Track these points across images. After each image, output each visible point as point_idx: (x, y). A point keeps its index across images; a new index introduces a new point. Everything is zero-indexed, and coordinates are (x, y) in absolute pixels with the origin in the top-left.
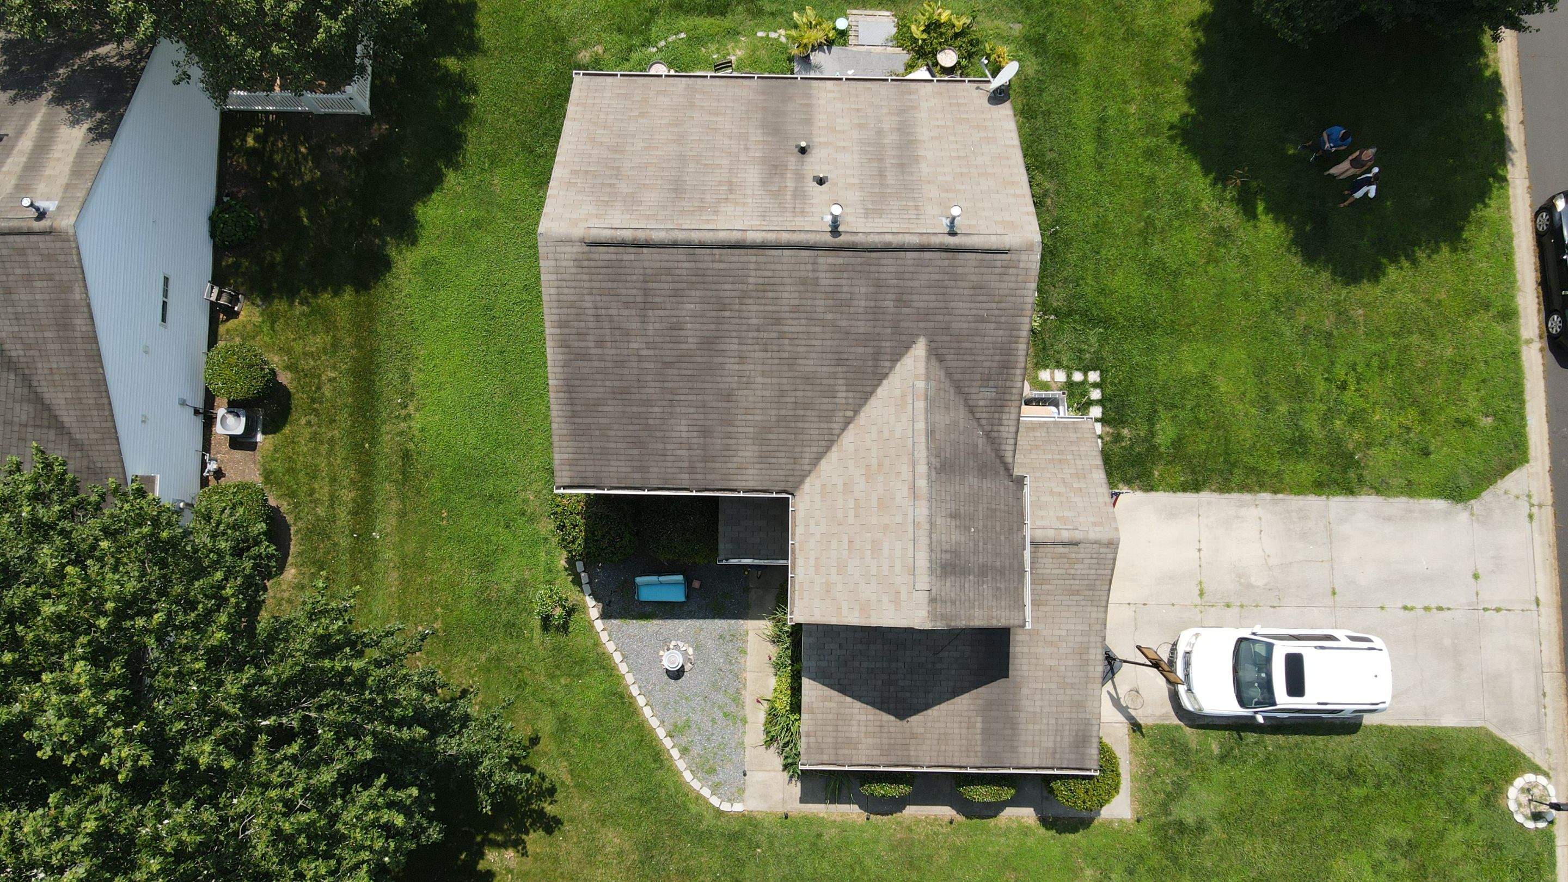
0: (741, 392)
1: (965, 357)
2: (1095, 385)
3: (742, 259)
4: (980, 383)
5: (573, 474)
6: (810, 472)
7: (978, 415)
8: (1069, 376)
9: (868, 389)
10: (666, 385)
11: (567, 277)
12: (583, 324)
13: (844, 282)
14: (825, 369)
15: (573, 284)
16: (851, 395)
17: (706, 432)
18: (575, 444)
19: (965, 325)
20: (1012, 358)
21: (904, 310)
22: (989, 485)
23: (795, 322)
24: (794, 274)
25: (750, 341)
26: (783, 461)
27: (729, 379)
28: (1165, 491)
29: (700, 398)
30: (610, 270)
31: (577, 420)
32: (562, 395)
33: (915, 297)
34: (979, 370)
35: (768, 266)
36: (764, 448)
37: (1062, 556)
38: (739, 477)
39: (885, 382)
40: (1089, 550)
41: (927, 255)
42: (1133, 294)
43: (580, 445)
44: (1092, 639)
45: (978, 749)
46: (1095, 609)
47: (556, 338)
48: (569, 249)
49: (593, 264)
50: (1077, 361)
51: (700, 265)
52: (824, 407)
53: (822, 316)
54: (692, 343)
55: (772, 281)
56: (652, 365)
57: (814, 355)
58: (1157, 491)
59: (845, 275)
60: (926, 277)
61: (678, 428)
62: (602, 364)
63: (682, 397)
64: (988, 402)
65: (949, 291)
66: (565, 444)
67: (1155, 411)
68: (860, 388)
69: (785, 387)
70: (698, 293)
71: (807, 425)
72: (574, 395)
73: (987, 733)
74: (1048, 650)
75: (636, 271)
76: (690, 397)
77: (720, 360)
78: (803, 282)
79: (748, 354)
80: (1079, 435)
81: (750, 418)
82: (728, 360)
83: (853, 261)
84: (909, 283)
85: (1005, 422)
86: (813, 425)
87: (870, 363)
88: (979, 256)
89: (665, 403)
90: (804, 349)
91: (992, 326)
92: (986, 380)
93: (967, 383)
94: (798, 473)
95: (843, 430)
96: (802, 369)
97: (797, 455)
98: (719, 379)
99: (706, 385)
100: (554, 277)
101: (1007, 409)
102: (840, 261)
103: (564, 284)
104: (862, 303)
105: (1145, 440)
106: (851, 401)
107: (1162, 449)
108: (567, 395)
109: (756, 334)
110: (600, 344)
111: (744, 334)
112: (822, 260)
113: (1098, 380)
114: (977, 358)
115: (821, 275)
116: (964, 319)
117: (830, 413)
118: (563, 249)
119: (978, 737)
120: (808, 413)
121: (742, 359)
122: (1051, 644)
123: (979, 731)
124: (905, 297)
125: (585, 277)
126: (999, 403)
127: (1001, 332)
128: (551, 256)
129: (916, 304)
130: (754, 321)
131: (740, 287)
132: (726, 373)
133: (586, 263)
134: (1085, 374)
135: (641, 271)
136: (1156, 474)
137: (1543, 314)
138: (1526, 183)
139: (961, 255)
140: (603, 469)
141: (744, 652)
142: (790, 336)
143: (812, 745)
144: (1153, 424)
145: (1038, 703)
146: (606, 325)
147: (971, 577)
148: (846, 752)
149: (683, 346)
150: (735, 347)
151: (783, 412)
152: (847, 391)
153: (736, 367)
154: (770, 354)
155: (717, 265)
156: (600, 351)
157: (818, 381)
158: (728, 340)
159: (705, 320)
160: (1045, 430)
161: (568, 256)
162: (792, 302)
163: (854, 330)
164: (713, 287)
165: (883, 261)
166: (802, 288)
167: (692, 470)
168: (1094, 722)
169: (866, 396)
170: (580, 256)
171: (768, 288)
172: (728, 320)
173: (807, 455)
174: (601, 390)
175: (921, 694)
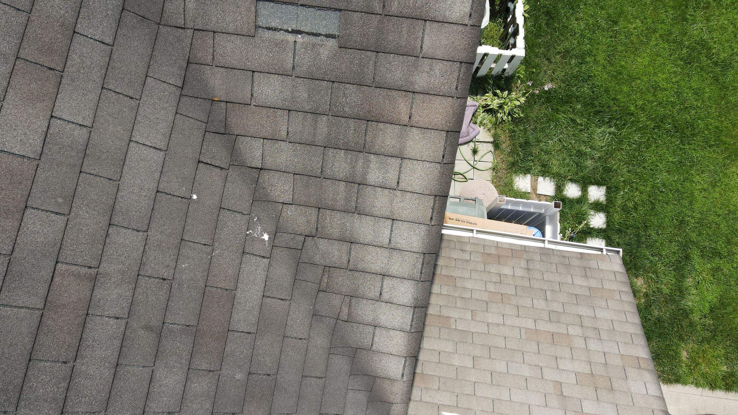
8: (559, 188)
28: (697, 385)
42: (663, 84)
50: (574, 169)
58: (685, 383)
67: (687, 257)
105: (670, 299)
107: (696, 317)
113: (602, 199)
134: (584, 190)
136: (684, 355)
144: (683, 276)
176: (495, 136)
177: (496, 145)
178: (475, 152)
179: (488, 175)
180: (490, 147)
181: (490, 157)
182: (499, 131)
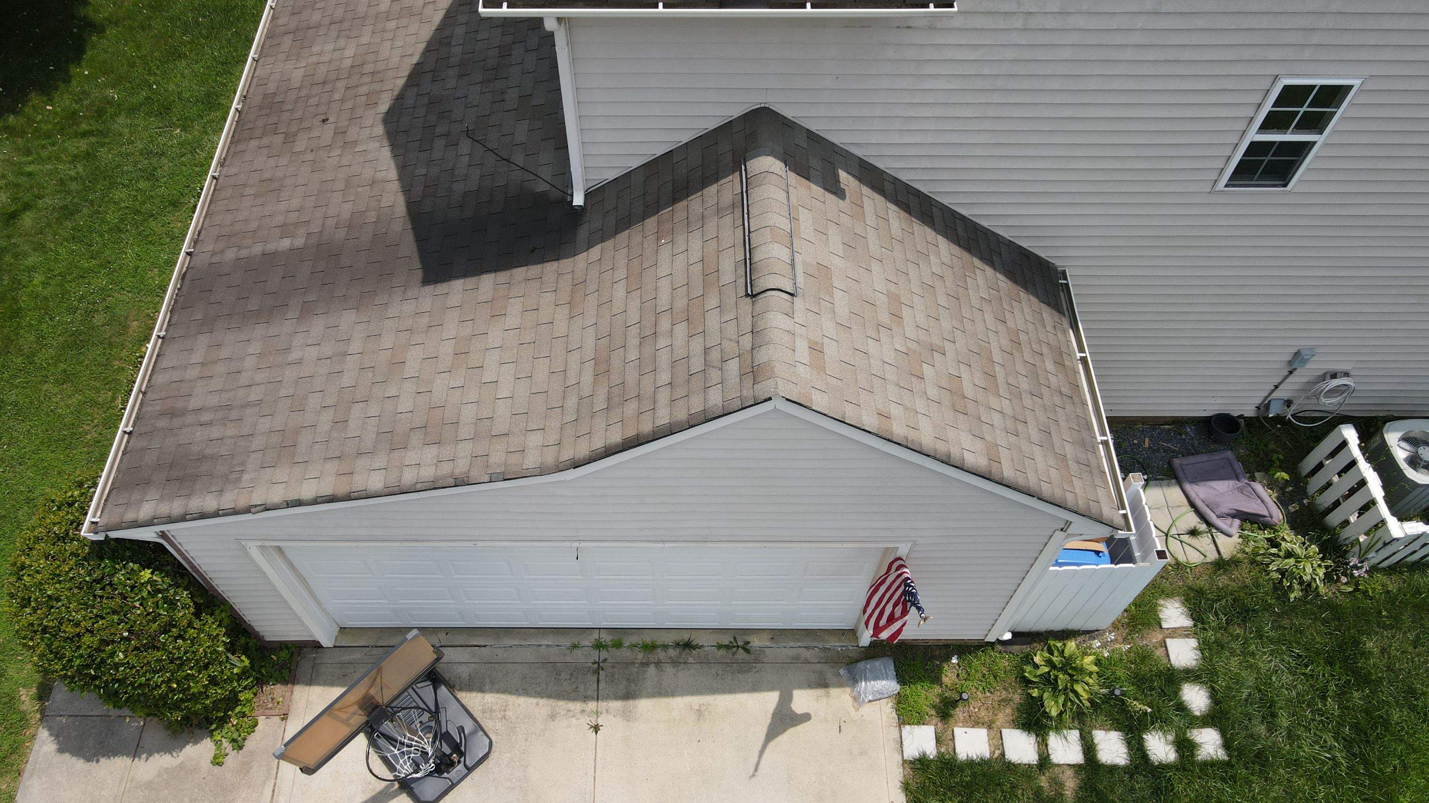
2: (1185, 746)
8: (1190, 675)
40: (733, 332)
45: (231, 254)
73: (264, 263)
113: (1204, 755)
122: (462, 353)
134: (1208, 720)
145: (312, 353)
175: (380, 130)
178: (1193, 533)
181: (1195, 557)
182: (1246, 564)
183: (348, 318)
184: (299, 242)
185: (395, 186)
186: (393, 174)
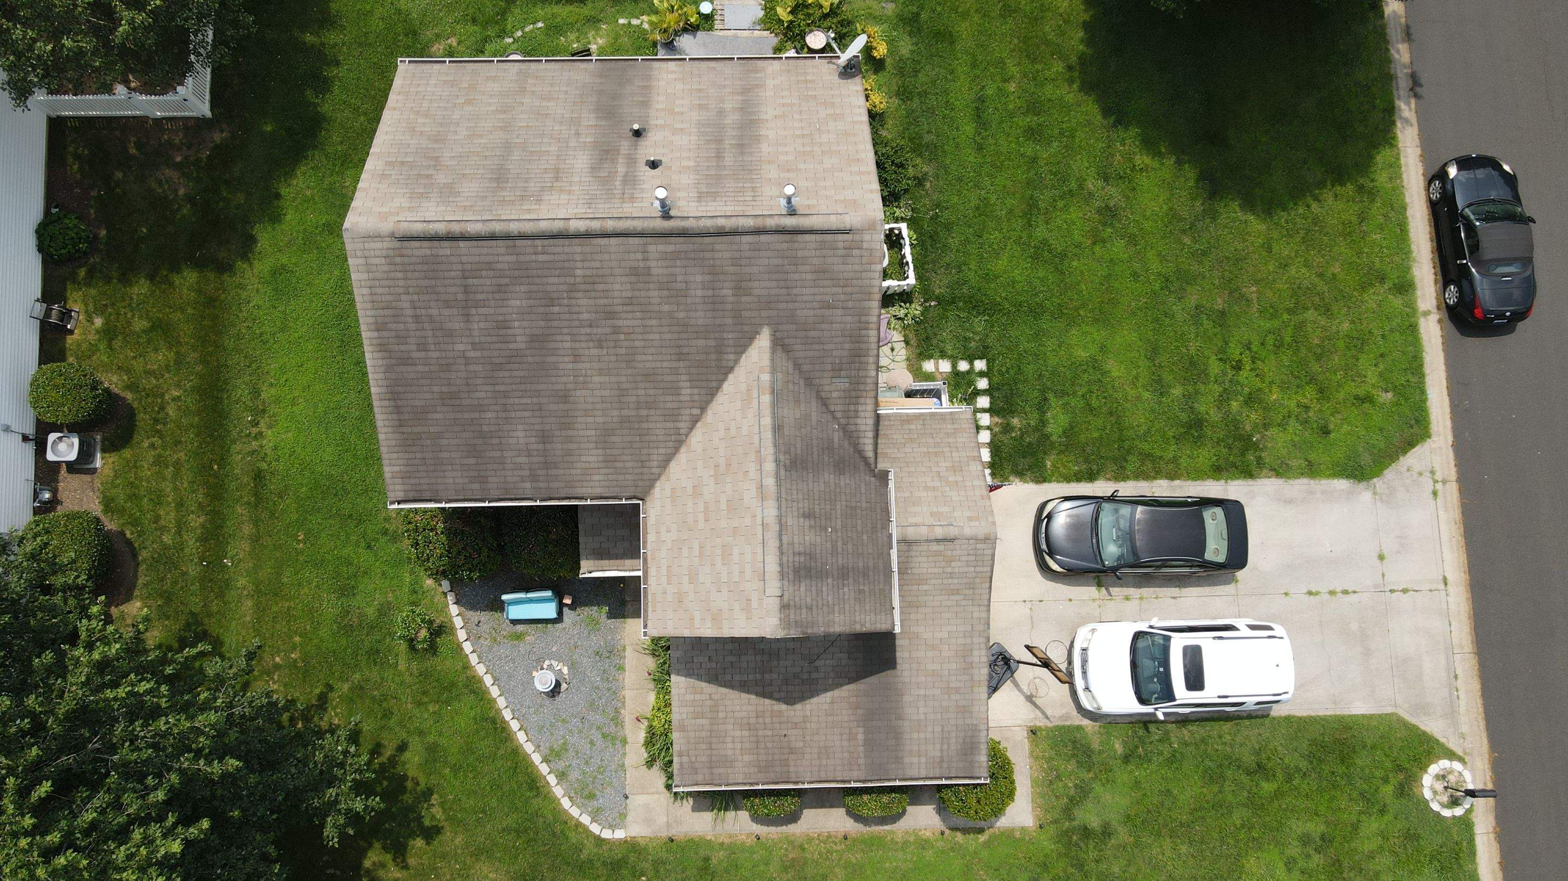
0: (578, 393)
1: (814, 347)
2: (982, 374)
3: (567, 250)
4: (831, 374)
5: (406, 487)
6: (660, 475)
7: (832, 408)
8: (954, 366)
9: (714, 384)
10: (498, 388)
11: (379, 275)
12: (401, 326)
13: (678, 270)
14: (665, 364)
15: (385, 283)
16: (696, 391)
17: (544, 437)
18: (407, 455)
19: (811, 312)
20: (863, 346)
21: (744, 299)
22: (848, 482)
23: (630, 315)
24: (623, 264)
25: (583, 338)
26: (629, 465)
27: (564, 379)
28: (1058, 482)
29: (535, 400)
30: (426, 267)
31: (405, 429)
32: (386, 403)
33: (756, 284)
34: (830, 360)
35: (596, 257)
36: (608, 451)
37: (937, 553)
38: (585, 484)
39: (731, 376)
40: (965, 546)
41: (764, 238)
42: (1018, 278)
43: (412, 456)
44: (976, 640)
45: (861, 761)
46: (977, 608)
47: (375, 342)
48: (379, 245)
49: (406, 260)
50: (962, 350)
51: (522, 258)
52: (669, 405)
53: (657, 308)
54: (521, 342)
55: (601, 272)
56: (480, 368)
57: (653, 350)
58: (1050, 482)
59: (678, 263)
60: (766, 261)
61: (515, 434)
62: (427, 369)
63: (517, 401)
64: (842, 394)
65: (791, 276)
66: (395, 456)
67: (1046, 399)
68: (704, 384)
69: (625, 386)
70: (523, 288)
71: (651, 425)
72: (400, 403)
73: (869, 744)
74: (930, 654)
75: (454, 267)
76: (524, 401)
77: (553, 359)
78: (634, 272)
79: (581, 352)
80: (956, 426)
81: (590, 419)
82: (561, 359)
83: (685, 247)
84: (747, 269)
85: (862, 414)
86: (659, 425)
87: (713, 356)
88: (819, 237)
89: (497, 408)
90: (642, 343)
91: (839, 312)
92: (837, 371)
93: (817, 374)
94: (646, 477)
95: (691, 429)
96: (641, 365)
97: (644, 458)
98: (554, 379)
99: (540, 387)
100: (365, 276)
101: (862, 400)
102: (671, 248)
103: (377, 283)
104: (699, 293)
105: (1036, 429)
106: (696, 398)
107: (1054, 438)
108: (392, 403)
109: (588, 330)
110: (422, 347)
111: (575, 331)
112: (652, 248)
113: (984, 368)
114: (825, 347)
115: (653, 264)
116: (808, 305)
117: (675, 412)
118: (372, 245)
119: (861, 749)
120: (652, 412)
121: (576, 357)
122: (933, 647)
123: (861, 743)
124: (744, 284)
125: (399, 275)
126: (853, 393)
127: (849, 319)
128: (359, 253)
129: (756, 291)
130: (585, 316)
131: (568, 280)
132: (561, 373)
133: (398, 260)
134: (971, 363)
135: (460, 267)
136: (1049, 464)
137: (1440, 284)
138: (1418, 151)
139: (800, 237)
140: (439, 481)
141: (621, 668)
142: (626, 330)
143: (686, 766)
144: (1044, 413)
145: (922, 710)
146: (427, 326)
147: (830, 581)
148: (722, 771)
149: (512, 346)
150: (568, 345)
151: (625, 412)
152: (691, 387)
153: (570, 366)
154: (605, 351)
155: (541, 258)
156: (423, 354)
157: (660, 378)
158: (559, 338)
159: (533, 317)
160: (921, 422)
161: (378, 253)
162: (624, 294)
163: (693, 322)
164: (538, 280)
165: (717, 247)
166: (633, 279)
167: (534, 478)
168: (983, 727)
169: (712, 393)
170: (391, 253)
171: (597, 280)
172: (558, 317)
173: (655, 457)
174: (428, 396)
175: (798, 706)
176: (905, 336)
177: (907, 342)
178: (892, 350)
179: (904, 364)
180: (903, 344)
181: (903, 352)
182: (907, 332)
183: (907, 698)
184: (861, 730)
185: (836, 693)
186: (829, 694)
